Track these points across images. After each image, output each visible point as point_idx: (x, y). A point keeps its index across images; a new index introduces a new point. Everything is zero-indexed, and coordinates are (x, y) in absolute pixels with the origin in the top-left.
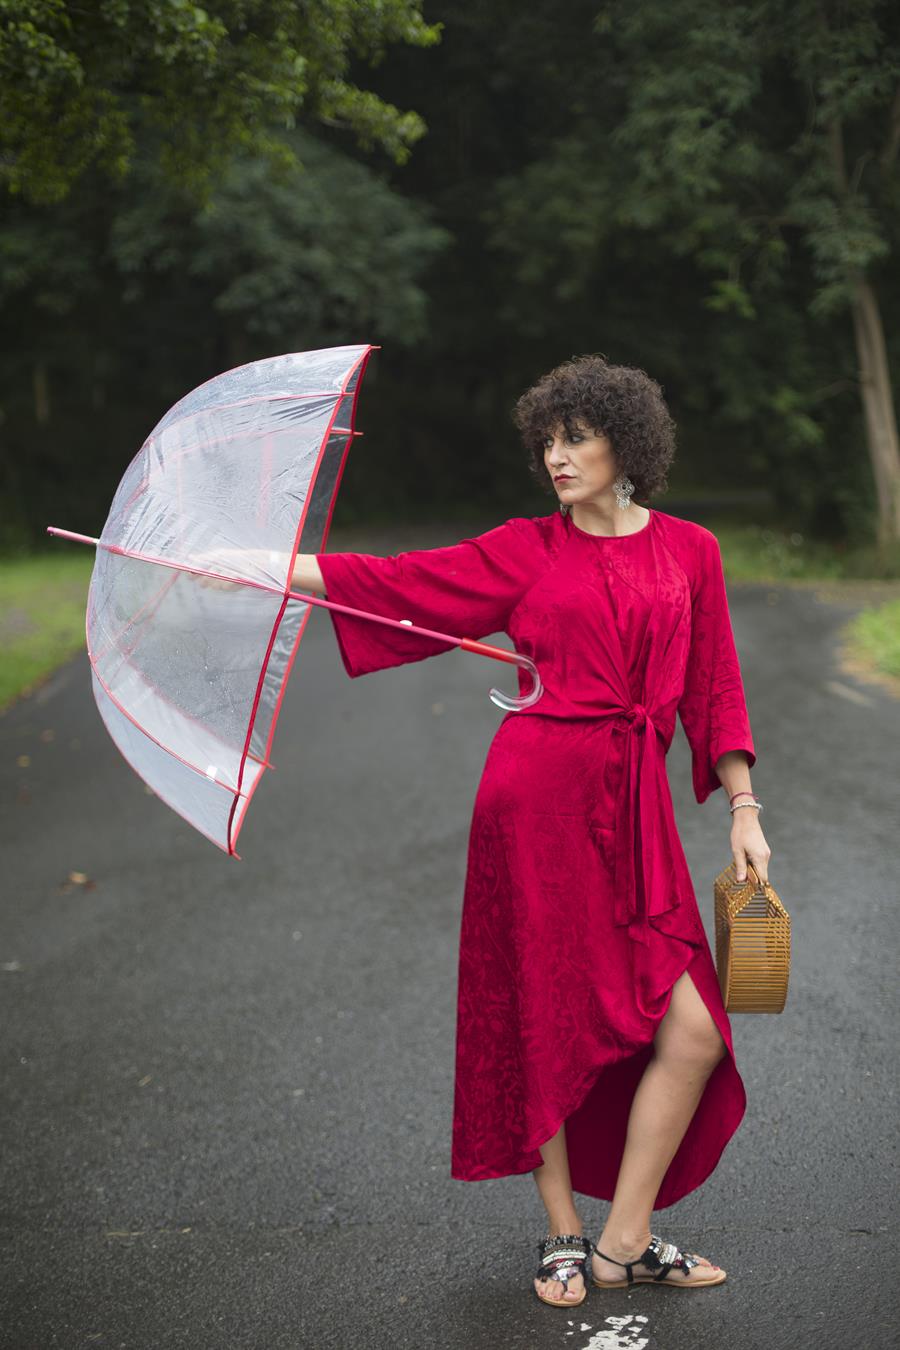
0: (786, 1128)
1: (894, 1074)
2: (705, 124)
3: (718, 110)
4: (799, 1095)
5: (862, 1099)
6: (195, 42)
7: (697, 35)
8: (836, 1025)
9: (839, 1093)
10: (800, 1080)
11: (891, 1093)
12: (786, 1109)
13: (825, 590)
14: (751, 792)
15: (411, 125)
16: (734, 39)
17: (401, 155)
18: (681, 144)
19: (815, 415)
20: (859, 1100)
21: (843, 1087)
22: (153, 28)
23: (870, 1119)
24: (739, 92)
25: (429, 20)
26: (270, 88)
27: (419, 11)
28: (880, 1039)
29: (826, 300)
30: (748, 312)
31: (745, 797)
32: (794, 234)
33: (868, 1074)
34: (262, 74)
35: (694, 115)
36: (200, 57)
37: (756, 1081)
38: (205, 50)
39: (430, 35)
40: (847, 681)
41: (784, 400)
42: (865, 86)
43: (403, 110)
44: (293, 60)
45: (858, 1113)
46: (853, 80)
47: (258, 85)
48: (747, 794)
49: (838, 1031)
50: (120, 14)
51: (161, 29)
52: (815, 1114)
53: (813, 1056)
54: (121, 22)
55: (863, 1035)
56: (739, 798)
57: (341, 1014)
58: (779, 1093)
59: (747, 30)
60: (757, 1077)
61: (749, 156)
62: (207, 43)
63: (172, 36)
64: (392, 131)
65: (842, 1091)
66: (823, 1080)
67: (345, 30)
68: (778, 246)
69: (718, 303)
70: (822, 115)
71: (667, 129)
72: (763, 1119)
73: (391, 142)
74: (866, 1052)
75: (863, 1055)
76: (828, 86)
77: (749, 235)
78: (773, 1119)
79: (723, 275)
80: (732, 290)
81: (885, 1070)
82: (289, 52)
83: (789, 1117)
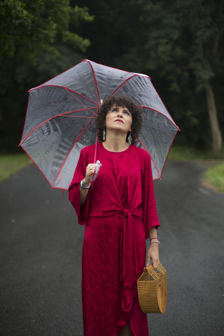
0: (177, 334)
1: (211, 314)
2: (167, 43)
3: (171, 40)
4: (182, 322)
5: (201, 323)
6: (25, 20)
7: (165, 21)
8: (195, 297)
9: (194, 321)
10: (182, 317)
11: (209, 321)
12: (178, 327)
13: (199, 162)
14: (157, 238)
15: (87, 42)
16: (174, 22)
17: (84, 50)
18: (161, 49)
19: (197, 117)
20: (200, 324)
21: (195, 319)
22: (12, 16)
23: (203, 331)
24: (176, 35)
25: (91, 14)
26: (46, 32)
27: (88, 12)
28: (207, 302)
29: (199, 88)
30: (179, 91)
31: (154, 239)
32: (191, 71)
33: (203, 314)
34: (45, 29)
35: (164, 41)
36: (27, 23)
37: (169, 317)
38: (28, 22)
39: (91, 18)
40: (204, 188)
41: (189, 113)
42: (208, 33)
43: (84, 38)
44: (53, 24)
45: (199, 329)
46: (205, 32)
47: (43, 31)
48: (156, 238)
49: (195, 299)
50: (3, 12)
51: (14, 15)
52: (186, 329)
53: (187, 307)
54: (3, 14)
55: (202, 300)
56: (153, 239)
57: (51, 293)
58: (176, 321)
59: (178, 19)
60: (170, 316)
61: (179, 51)
62: (28, 20)
63: (18, 18)
64: (81, 44)
65: (195, 320)
66: (189, 317)
67: (68, 18)
68: (186, 74)
69: (171, 89)
70: (197, 41)
71: (157, 45)
72: (170, 331)
73: (81, 47)
74: (203, 306)
75: (202, 307)
76: (199, 33)
77: (179, 71)
78: (173, 331)
79: (172, 82)
80: (175, 86)
81: (208, 313)
82: (52, 23)
83: (179, 330)
